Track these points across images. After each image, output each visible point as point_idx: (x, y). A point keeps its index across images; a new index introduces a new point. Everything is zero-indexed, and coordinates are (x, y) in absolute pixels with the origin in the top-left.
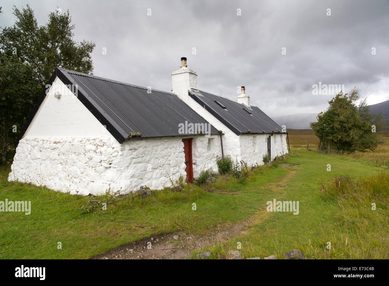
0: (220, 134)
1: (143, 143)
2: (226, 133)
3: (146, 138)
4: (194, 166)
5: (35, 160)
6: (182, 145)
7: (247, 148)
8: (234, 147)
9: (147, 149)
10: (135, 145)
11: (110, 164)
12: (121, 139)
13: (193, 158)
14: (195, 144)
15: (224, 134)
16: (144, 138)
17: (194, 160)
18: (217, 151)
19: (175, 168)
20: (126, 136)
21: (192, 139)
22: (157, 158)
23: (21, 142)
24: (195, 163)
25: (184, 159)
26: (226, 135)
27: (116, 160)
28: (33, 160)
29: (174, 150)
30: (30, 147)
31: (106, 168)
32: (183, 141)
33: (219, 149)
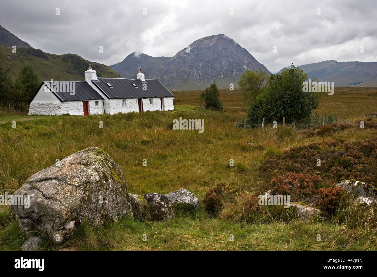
0: (103, 99)
2: (105, 98)
3: (67, 101)
7: (116, 104)
8: (108, 104)
10: (65, 103)
12: (61, 101)
13: (88, 108)
14: (89, 103)
19: (79, 110)
20: (63, 100)
21: (87, 101)
22: (72, 107)
23: (32, 103)
24: (89, 110)
25: (83, 108)
26: (105, 100)
27: (61, 107)
28: (37, 108)
29: (79, 105)
30: (35, 104)
31: (59, 108)
32: (83, 102)
33: (102, 105)
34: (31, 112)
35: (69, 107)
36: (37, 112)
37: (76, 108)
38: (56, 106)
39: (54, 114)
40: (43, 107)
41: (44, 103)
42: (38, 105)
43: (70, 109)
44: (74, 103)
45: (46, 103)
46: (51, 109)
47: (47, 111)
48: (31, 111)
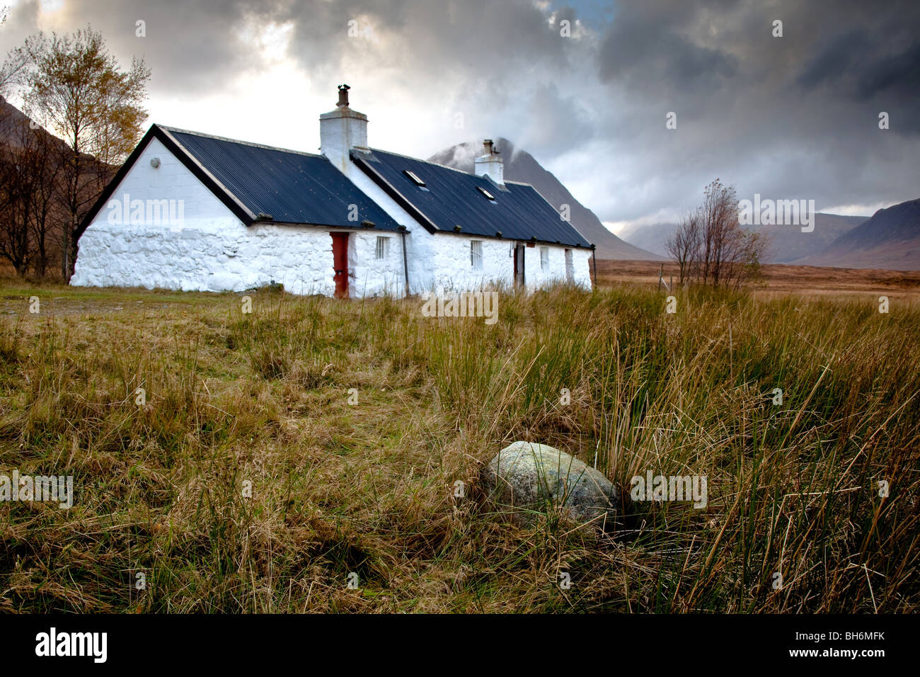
0: (402, 231)
1: (274, 229)
2: (413, 229)
4: (350, 279)
5: (119, 254)
6: (330, 240)
7: (452, 259)
8: (426, 254)
9: (279, 238)
10: (262, 230)
11: (235, 252)
12: (248, 222)
13: (349, 266)
14: (353, 243)
15: (409, 232)
16: (275, 222)
17: (351, 269)
18: (395, 261)
19: (317, 271)
20: (254, 217)
21: (348, 234)
22: (292, 253)
23: (91, 230)
24: (353, 276)
25: (332, 263)
26: (413, 235)
27: (242, 248)
28: (115, 253)
29: (316, 246)
30: (108, 236)
31: (230, 257)
32: (332, 234)
33: (399, 258)
34: (86, 273)
35: (280, 256)
36: (115, 275)
37: (307, 262)
38: (218, 245)
39: (204, 288)
40: (147, 251)
41: (155, 231)
42: (120, 240)
43: (281, 262)
44: (298, 238)
45: (163, 232)
46: (189, 259)
47: (168, 269)
48: (86, 268)
